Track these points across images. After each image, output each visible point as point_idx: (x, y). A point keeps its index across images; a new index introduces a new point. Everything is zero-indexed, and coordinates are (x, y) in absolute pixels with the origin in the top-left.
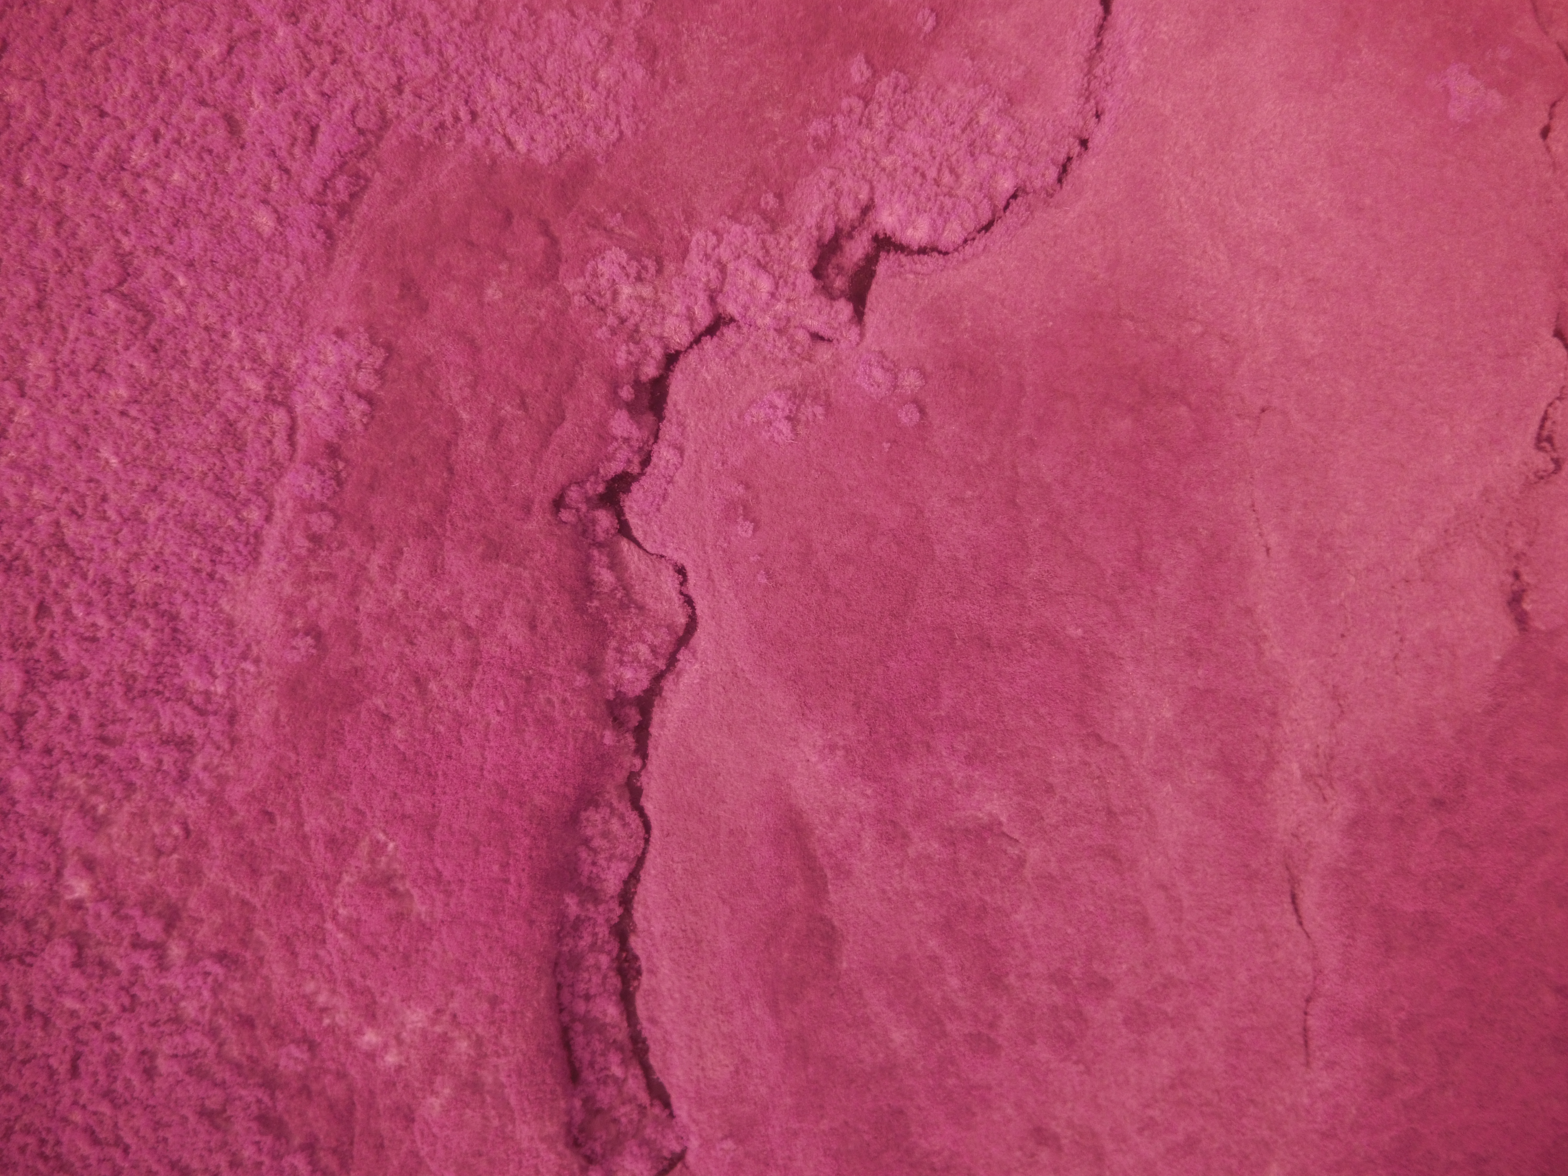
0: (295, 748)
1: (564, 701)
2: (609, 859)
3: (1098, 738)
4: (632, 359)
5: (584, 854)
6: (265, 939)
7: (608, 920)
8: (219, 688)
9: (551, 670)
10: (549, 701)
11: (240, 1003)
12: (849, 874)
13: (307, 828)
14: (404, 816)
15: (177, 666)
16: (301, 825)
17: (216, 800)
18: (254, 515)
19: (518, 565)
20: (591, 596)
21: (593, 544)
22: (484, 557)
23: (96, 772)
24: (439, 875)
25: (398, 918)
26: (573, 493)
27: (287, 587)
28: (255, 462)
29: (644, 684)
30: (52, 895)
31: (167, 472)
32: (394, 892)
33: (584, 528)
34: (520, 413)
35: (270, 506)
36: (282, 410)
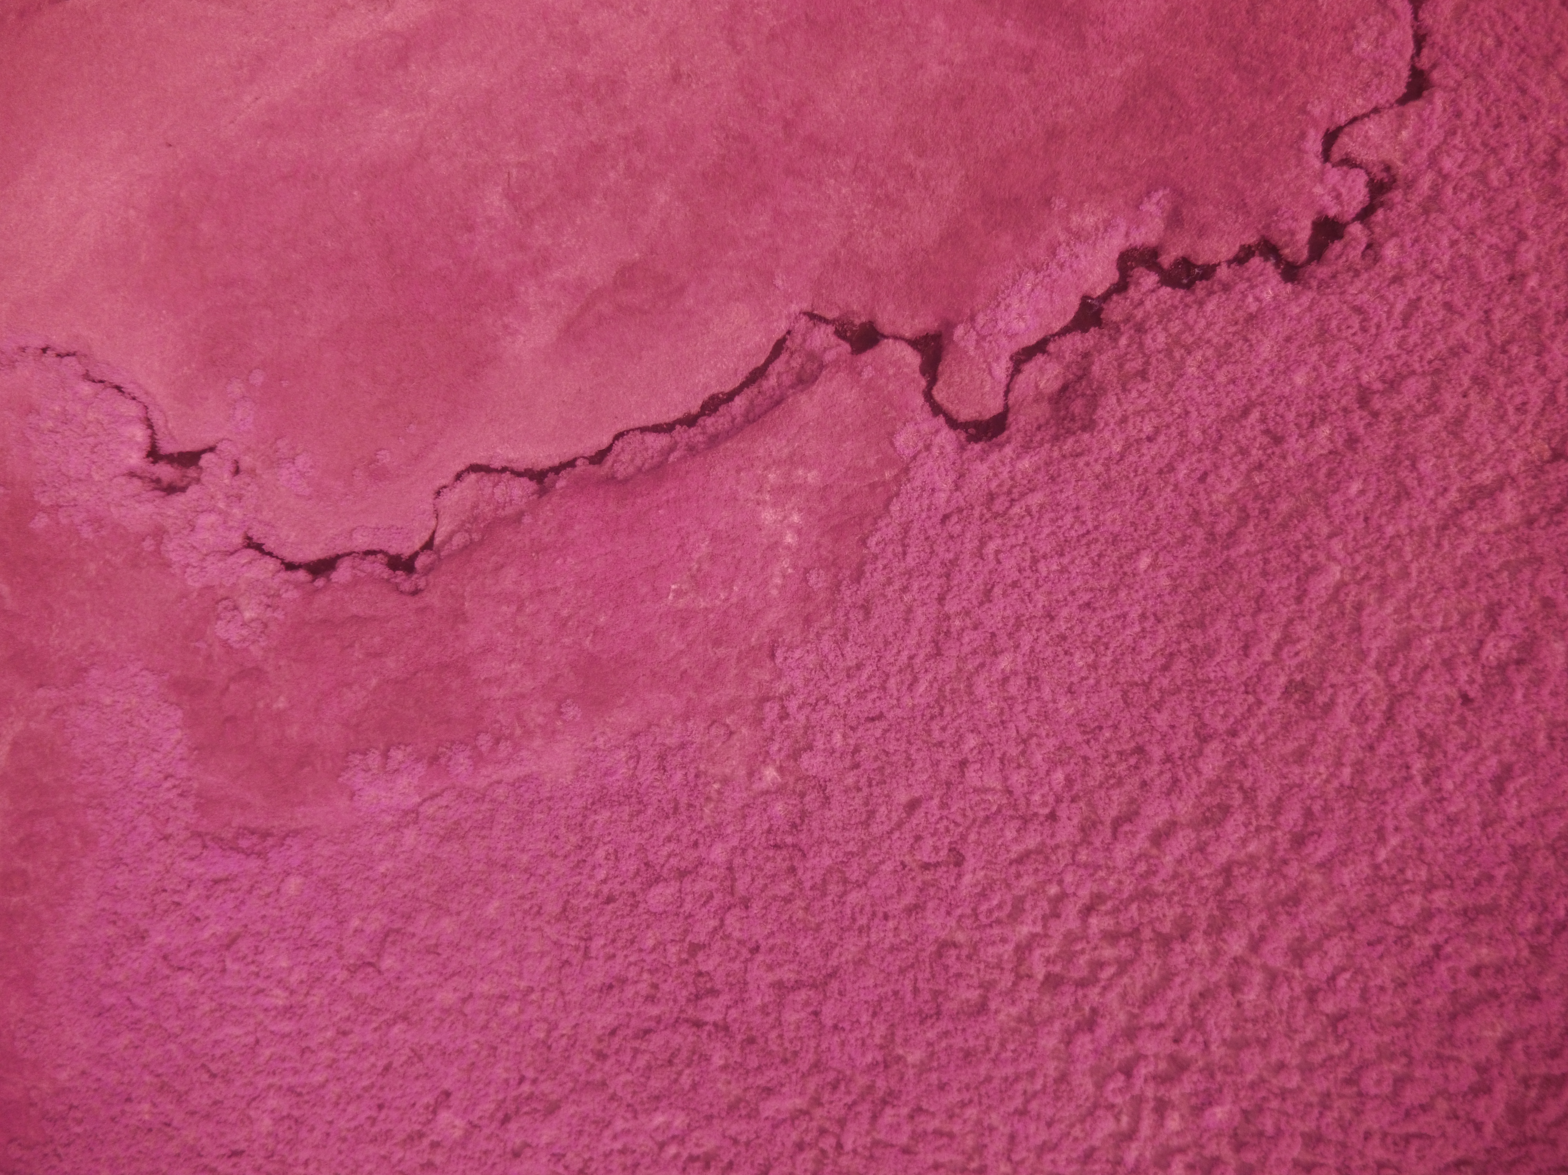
0: (635, 682)
1: (545, 523)
2: (646, 449)
5: (647, 466)
6: (756, 635)
7: (686, 431)
8: (621, 754)
9: (527, 542)
10: (549, 533)
11: (797, 630)
12: (581, 279)
13: (683, 647)
14: (655, 589)
15: (617, 790)
16: (682, 652)
17: (686, 716)
18: (501, 792)
19: (463, 597)
20: (472, 542)
21: (439, 559)
22: (465, 621)
23: (697, 804)
24: (679, 547)
25: (713, 558)
26: (407, 586)
27: (537, 743)
28: (464, 808)
29: (524, 480)
30: (780, 790)
31: (490, 863)
32: (699, 570)
33: (428, 570)
34: (357, 645)
35: (491, 785)
36: (421, 809)
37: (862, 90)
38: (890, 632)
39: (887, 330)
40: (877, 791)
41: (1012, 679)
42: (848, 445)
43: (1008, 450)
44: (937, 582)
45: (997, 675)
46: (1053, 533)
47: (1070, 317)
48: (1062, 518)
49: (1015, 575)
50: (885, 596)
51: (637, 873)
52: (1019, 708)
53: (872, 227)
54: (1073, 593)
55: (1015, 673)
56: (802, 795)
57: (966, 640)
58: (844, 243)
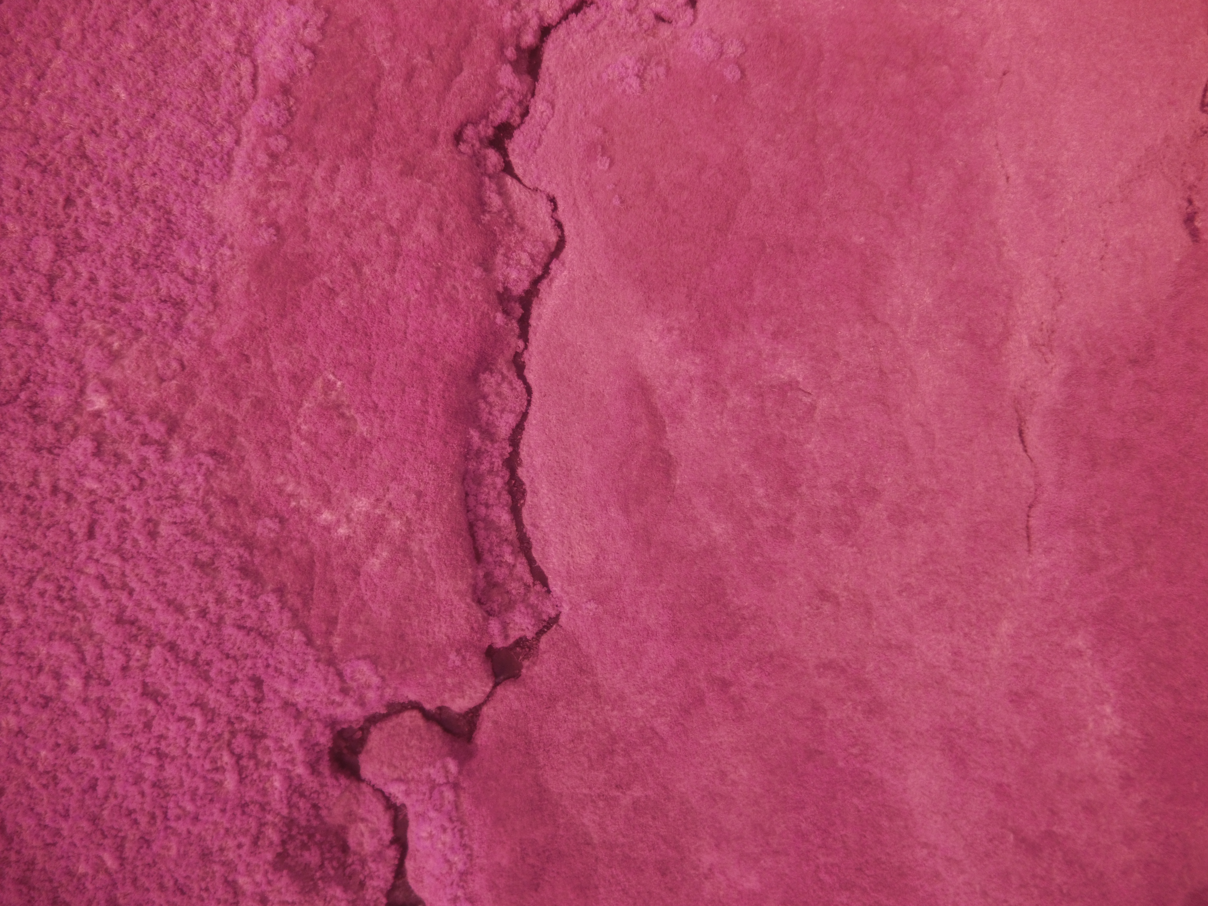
0: (263, 309)
1: (466, 288)
2: (502, 411)
3: (875, 319)
4: (515, 24)
5: (483, 405)
6: (246, 444)
7: (501, 455)
8: (204, 267)
9: (455, 263)
10: (454, 287)
11: (227, 487)
12: (682, 419)
13: (275, 368)
14: (347, 364)
15: (170, 249)
16: (270, 365)
17: (204, 344)
18: (227, 139)
19: (429, 181)
20: (484, 212)
21: (485, 174)
22: (402, 173)
23: (111, 320)
24: (376, 406)
25: (346, 434)
26: (469, 131)
27: (253, 192)
28: (227, 98)
29: (526, 285)
30: (77, 406)
31: (163, 104)
32: (342, 415)
33: (478, 161)
34: (428, 62)
35: (239, 133)
36: (247, 61)
37: (723, 775)
38: (167, 581)
39: (500, 691)
40: (18, 502)
41: (55, 682)
42: (387, 613)
43: (300, 770)
44: (191, 648)
45: (66, 669)
46: (182, 785)
47: (411, 882)
48: (193, 800)
49: (157, 729)
50: (208, 589)
51: (79, 236)
52: (25, 677)
53: (594, 723)
54: (112, 779)
55: (61, 687)
56: (57, 427)
57: (115, 653)
58: (596, 687)
